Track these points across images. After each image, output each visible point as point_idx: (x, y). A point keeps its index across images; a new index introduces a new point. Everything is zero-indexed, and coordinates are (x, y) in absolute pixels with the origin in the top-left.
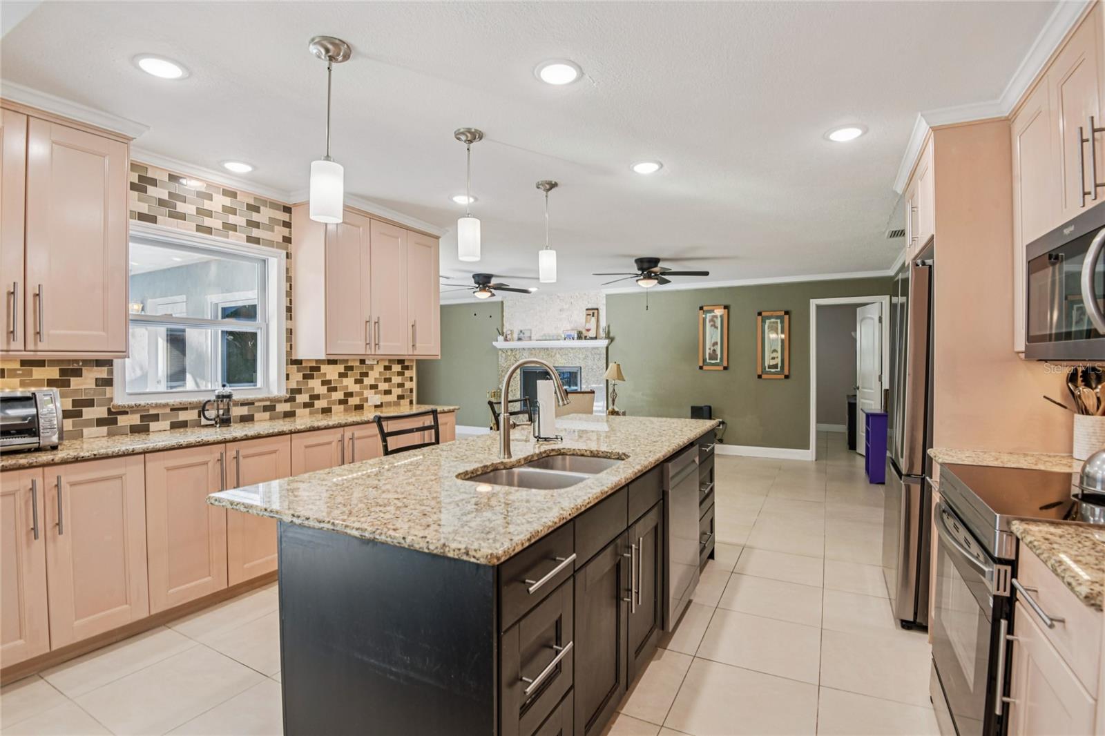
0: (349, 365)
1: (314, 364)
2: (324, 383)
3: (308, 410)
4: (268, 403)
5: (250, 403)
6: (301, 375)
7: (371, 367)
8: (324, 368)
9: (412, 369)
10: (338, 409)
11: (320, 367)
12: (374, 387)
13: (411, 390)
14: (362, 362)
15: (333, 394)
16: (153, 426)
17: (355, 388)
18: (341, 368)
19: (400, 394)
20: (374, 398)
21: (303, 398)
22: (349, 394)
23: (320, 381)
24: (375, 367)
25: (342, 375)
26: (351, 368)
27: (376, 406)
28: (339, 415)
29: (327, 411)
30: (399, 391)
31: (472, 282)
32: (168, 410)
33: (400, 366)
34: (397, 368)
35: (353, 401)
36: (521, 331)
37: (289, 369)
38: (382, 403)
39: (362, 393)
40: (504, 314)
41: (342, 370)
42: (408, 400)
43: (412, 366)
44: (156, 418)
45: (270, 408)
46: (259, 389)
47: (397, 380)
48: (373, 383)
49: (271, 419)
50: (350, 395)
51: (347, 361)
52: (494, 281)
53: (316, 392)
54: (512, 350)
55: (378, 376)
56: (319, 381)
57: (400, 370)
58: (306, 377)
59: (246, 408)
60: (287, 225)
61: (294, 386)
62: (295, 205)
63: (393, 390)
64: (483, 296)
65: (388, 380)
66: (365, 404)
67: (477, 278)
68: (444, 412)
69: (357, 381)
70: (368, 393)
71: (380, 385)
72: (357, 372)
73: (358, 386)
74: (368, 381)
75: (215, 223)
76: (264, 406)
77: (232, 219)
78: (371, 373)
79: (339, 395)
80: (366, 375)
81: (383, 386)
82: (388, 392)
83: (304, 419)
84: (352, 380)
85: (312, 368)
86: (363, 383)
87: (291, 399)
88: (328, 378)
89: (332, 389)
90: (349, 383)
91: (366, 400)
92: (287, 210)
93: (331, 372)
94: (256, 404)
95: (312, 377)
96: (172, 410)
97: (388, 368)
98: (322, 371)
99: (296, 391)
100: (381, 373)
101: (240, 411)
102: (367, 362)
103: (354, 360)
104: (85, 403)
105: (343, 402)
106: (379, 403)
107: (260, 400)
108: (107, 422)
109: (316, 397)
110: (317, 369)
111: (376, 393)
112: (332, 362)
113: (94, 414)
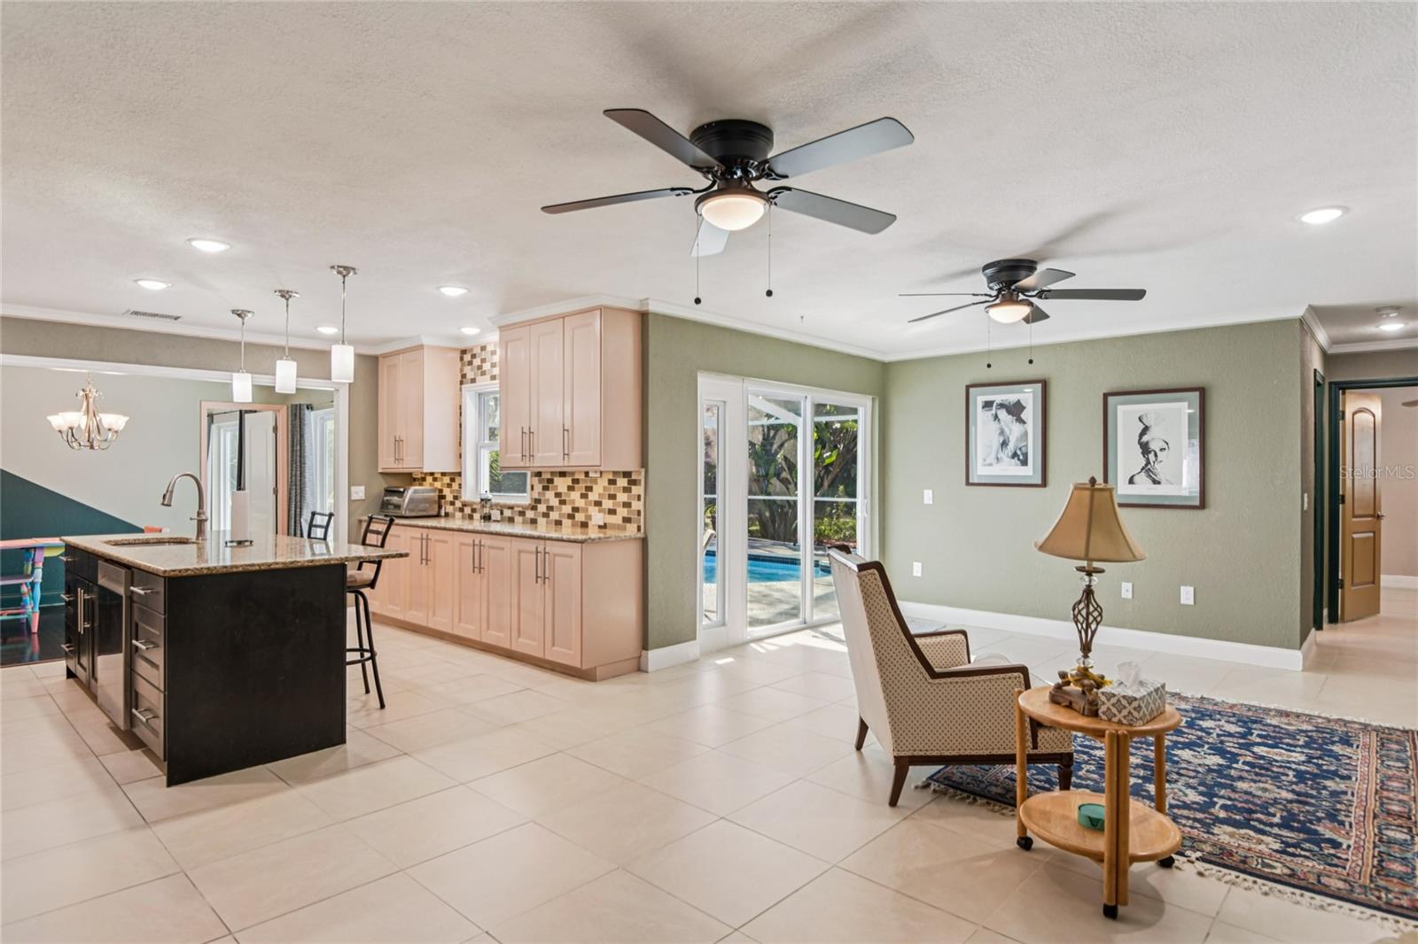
0: (576, 477)
2: (558, 495)
4: (521, 509)
5: (511, 508)
6: (541, 486)
7: (595, 481)
8: (558, 481)
9: (640, 485)
10: (567, 523)
11: (554, 479)
12: (598, 504)
13: (639, 512)
14: (587, 474)
15: (563, 507)
17: (580, 503)
18: (568, 481)
19: (626, 515)
20: (598, 518)
21: (542, 508)
22: (576, 510)
24: (599, 480)
25: (571, 488)
26: (576, 481)
27: (600, 527)
28: (567, 531)
29: (558, 523)
30: (622, 512)
33: (626, 480)
34: (622, 482)
35: (580, 517)
37: (534, 481)
38: (605, 524)
39: (587, 510)
41: (570, 483)
42: (635, 526)
43: (640, 481)
45: (522, 513)
47: (622, 497)
48: (597, 499)
49: (523, 523)
51: (573, 474)
53: (551, 504)
55: (602, 492)
56: (553, 493)
57: (626, 485)
58: (546, 488)
59: (510, 511)
61: (536, 496)
63: (617, 510)
65: (612, 497)
66: (589, 523)
69: (583, 496)
70: (593, 510)
71: (603, 501)
72: (582, 485)
73: (583, 500)
74: (593, 496)
76: (519, 511)
78: (595, 487)
79: (567, 509)
80: (589, 489)
81: (608, 504)
82: (612, 512)
83: (543, 527)
84: (579, 494)
85: (548, 481)
86: (587, 498)
87: (534, 508)
88: (559, 490)
89: (563, 502)
90: (575, 496)
91: (591, 518)
93: (562, 484)
94: (516, 509)
97: (612, 482)
98: (555, 483)
99: (538, 501)
100: (605, 488)
101: (508, 513)
102: (591, 475)
103: (580, 472)
104: (456, 498)
105: (571, 517)
106: (602, 524)
107: (518, 506)
108: (461, 510)
109: (550, 508)
110: (550, 481)
111: (600, 511)
112: (563, 474)
113: (458, 504)
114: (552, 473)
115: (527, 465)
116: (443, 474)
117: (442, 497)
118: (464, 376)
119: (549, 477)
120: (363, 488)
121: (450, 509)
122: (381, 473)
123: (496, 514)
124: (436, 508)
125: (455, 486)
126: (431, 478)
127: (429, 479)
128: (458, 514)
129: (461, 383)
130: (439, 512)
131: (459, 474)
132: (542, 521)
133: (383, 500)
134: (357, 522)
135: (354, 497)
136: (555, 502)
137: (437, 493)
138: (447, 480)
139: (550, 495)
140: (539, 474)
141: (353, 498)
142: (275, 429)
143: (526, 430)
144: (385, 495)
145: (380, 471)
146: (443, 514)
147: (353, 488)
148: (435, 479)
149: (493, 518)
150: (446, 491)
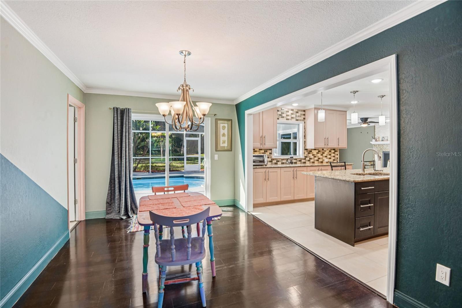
1: (310, 150)
2: (313, 155)
3: (309, 162)
4: (300, 160)
6: (307, 153)
7: (325, 151)
8: (313, 151)
9: (338, 152)
10: (316, 162)
12: (326, 157)
13: (337, 158)
14: (323, 149)
15: (315, 158)
16: (278, 163)
17: (321, 157)
18: (317, 151)
19: (334, 159)
20: (326, 160)
21: (308, 159)
24: (326, 151)
25: (317, 153)
26: (319, 151)
27: (327, 162)
29: (313, 162)
30: (334, 158)
31: (360, 121)
32: (281, 160)
33: (334, 151)
34: (333, 151)
35: (320, 160)
36: (383, 137)
37: (305, 151)
38: (328, 162)
39: (323, 158)
40: (375, 130)
41: (317, 152)
42: (336, 161)
44: (279, 161)
45: (300, 161)
46: (297, 156)
47: (333, 155)
48: (326, 155)
49: (301, 163)
50: (319, 158)
51: (319, 149)
52: (369, 120)
53: (311, 157)
54: (379, 145)
57: (334, 152)
58: (309, 153)
59: (295, 160)
60: (304, 115)
61: (306, 156)
62: (306, 110)
63: (332, 158)
64: (365, 125)
65: (330, 155)
66: (324, 162)
67: (362, 119)
68: (348, 165)
69: (321, 155)
70: (324, 158)
71: (328, 156)
72: (321, 152)
73: (322, 156)
74: (324, 155)
75: (289, 117)
77: (293, 116)
78: (325, 153)
79: (316, 158)
80: (324, 153)
81: (329, 157)
82: (330, 158)
83: (308, 164)
84: (320, 154)
85: (310, 151)
87: (305, 159)
88: (314, 154)
90: (319, 155)
91: (324, 160)
92: (304, 111)
93: (315, 152)
94: (298, 160)
95: (310, 153)
96: (282, 160)
97: (330, 151)
98: (312, 152)
99: (306, 157)
100: (328, 153)
102: (324, 149)
103: (321, 149)
105: (317, 160)
106: (327, 161)
107: (298, 159)
108: (271, 162)
109: (311, 159)
110: (311, 151)
111: (327, 158)
112: (315, 149)
113: (269, 160)
125: (267, 153)
132: (307, 162)
138: (262, 151)
139: (311, 155)
143: (326, 138)
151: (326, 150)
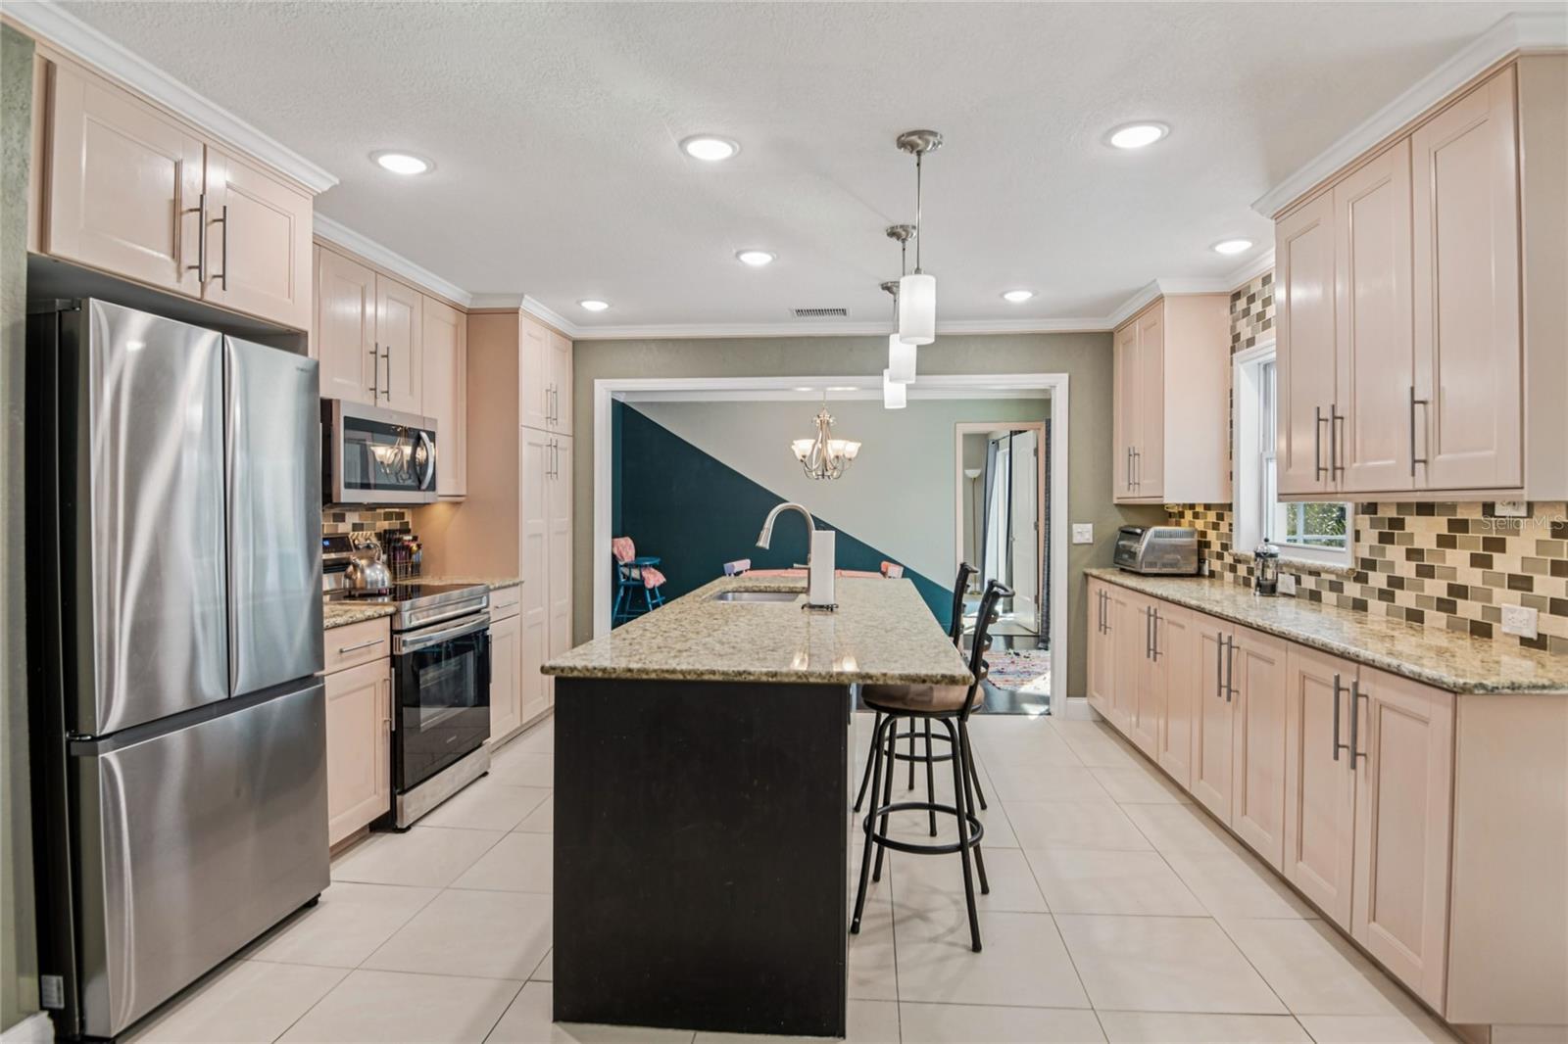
0: (1459, 516)
2: (1413, 554)
3: (1384, 605)
4: (1335, 578)
5: (1315, 573)
6: (1375, 533)
8: (1414, 523)
10: (1436, 618)
11: (1403, 519)
12: (1520, 583)
14: (1488, 509)
15: (1427, 582)
17: (1471, 577)
18: (1439, 524)
20: (1518, 617)
21: (1378, 579)
22: (1459, 591)
23: (1404, 548)
25: (1446, 542)
26: (1463, 526)
27: (1523, 641)
29: (1415, 615)
35: (1469, 610)
37: (1359, 521)
39: (1488, 596)
41: (1445, 529)
45: (1336, 587)
48: (1517, 570)
49: (1339, 607)
50: (1462, 592)
51: (1451, 507)
53: (1398, 573)
55: (1532, 553)
58: (1386, 539)
59: (1313, 579)
61: (1365, 553)
66: (1494, 627)
69: (1477, 561)
70: (1506, 599)
71: (1537, 579)
72: (1476, 536)
73: (1478, 571)
74: (1506, 563)
76: (1330, 581)
78: (1510, 540)
79: (1436, 588)
80: (1499, 545)
81: (1551, 586)
84: (1467, 555)
85: (1392, 522)
86: (1490, 566)
87: (1361, 578)
88: (1417, 544)
89: (1426, 572)
90: (1457, 559)
91: (1498, 615)
93: (1424, 531)
94: (1324, 576)
95: (1391, 539)
98: (1408, 530)
99: (1369, 564)
100: (1541, 545)
101: (1309, 582)
102: (1500, 511)
103: (1469, 504)
104: (1225, 547)
105: (1446, 606)
106: (1531, 634)
107: (1329, 571)
108: (1233, 569)
109: (1397, 582)
110: (1397, 524)
111: (1526, 601)
112: (1425, 509)
113: (1228, 559)
114: (1401, 506)
115: (1329, 490)
116: (1207, 507)
117: (1203, 545)
118: (1236, 338)
119: (1394, 514)
120: (1090, 526)
121: (1216, 565)
122: (1117, 505)
123: (1286, 583)
124: (1196, 562)
125: (1224, 527)
126: (1191, 512)
127: (1189, 514)
128: (1229, 576)
129: (1233, 350)
130: (1200, 569)
131: (1229, 507)
132: (1376, 606)
133: (1118, 545)
134: (1080, 577)
135: (1077, 539)
136: (1407, 570)
137: (1196, 538)
138: (1212, 516)
139: (1395, 553)
140: (1371, 508)
141: (1075, 541)
142: (1036, 451)
143: (1326, 413)
144: (1121, 539)
145: (1116, 501)
146: (1207, 573)
147: (1075, 526)
148: (1196, 516)
149: (1280, 588)
150: (1212, 536)
151: (1523, 512)
